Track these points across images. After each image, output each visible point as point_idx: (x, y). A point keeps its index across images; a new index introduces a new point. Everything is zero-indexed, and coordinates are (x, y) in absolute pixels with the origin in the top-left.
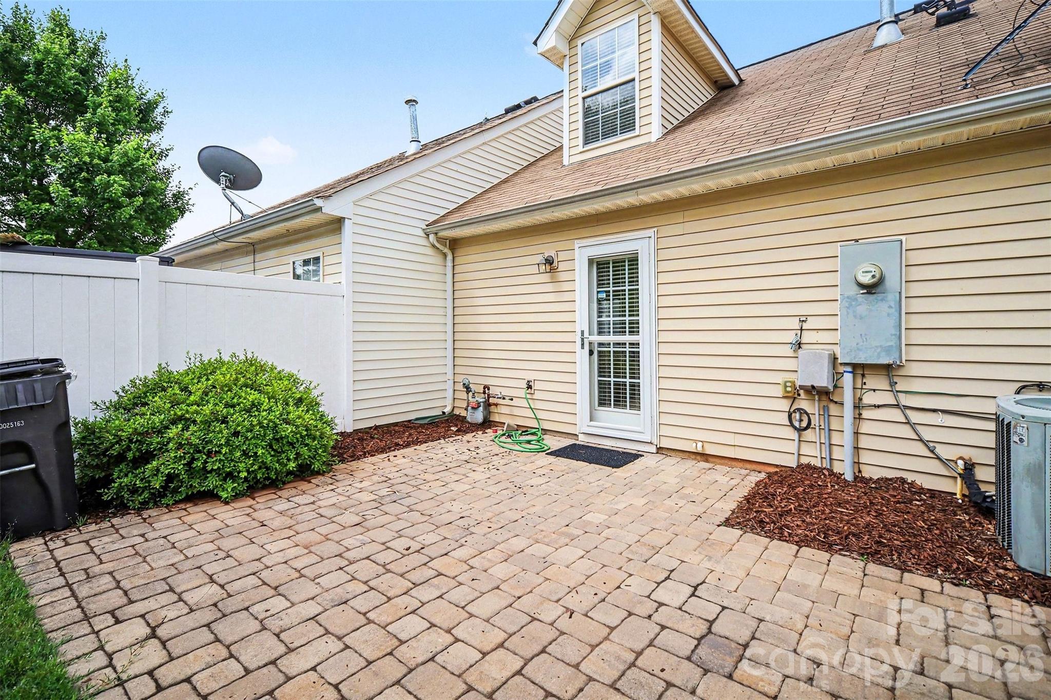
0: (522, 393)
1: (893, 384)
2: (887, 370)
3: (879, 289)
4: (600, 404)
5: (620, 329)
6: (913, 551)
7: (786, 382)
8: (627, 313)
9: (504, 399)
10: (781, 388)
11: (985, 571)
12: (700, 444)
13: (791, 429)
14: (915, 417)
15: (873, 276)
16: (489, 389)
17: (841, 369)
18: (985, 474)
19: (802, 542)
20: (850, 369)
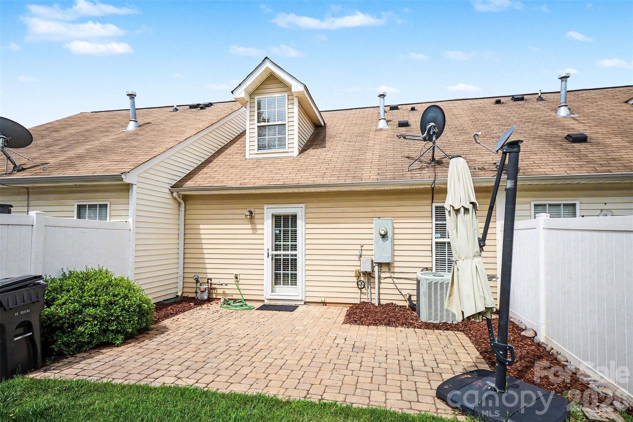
0: (233, 281)
1: (390, 269)
2: (388, 264)
3: (386, 236)
4: (275, 284)
5: (286, 248)
6: (398, 322)
7: (356, 270)
8: (290, 240)
9: (222, 285)
10: (354, 272)
11: (414, 324)
12: (323, 298)
13: (358, 288)
14: (396, 281)
15: (385, 232)
16: (211, 280)
17: (374, 265)
18: (414, 298)
19: (369, 324)
20: (377, 265)
